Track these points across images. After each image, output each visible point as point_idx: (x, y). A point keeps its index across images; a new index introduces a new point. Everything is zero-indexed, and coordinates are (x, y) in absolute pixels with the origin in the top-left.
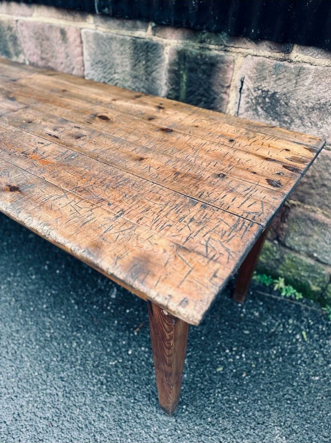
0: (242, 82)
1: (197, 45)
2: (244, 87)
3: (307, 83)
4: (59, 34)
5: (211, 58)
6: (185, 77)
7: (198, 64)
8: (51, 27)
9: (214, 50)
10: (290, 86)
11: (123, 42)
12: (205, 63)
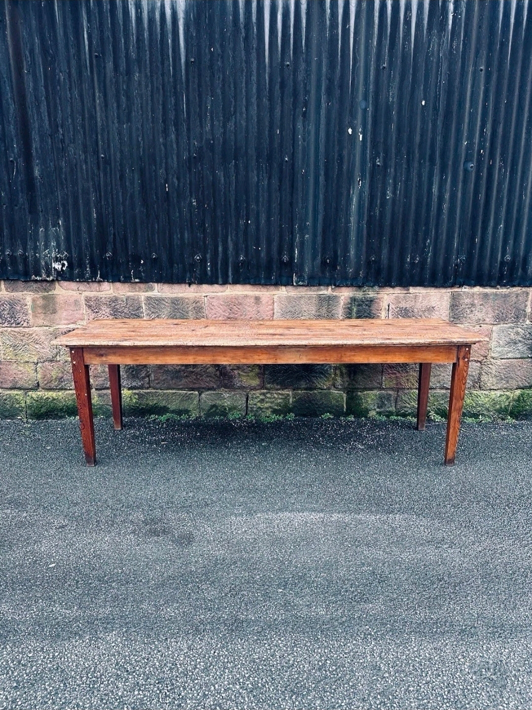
0: (389, 306)
1: (361, 293)
2: (390, 308)
3: (420, 301)
4: (252, 300)
5: (371, 298)
6: (355, 309)
7: (363, 302)
8: (246, 296)
9: (371, 294)
10: (413, 303)
11: (310, 298)
12: (368, 301)
